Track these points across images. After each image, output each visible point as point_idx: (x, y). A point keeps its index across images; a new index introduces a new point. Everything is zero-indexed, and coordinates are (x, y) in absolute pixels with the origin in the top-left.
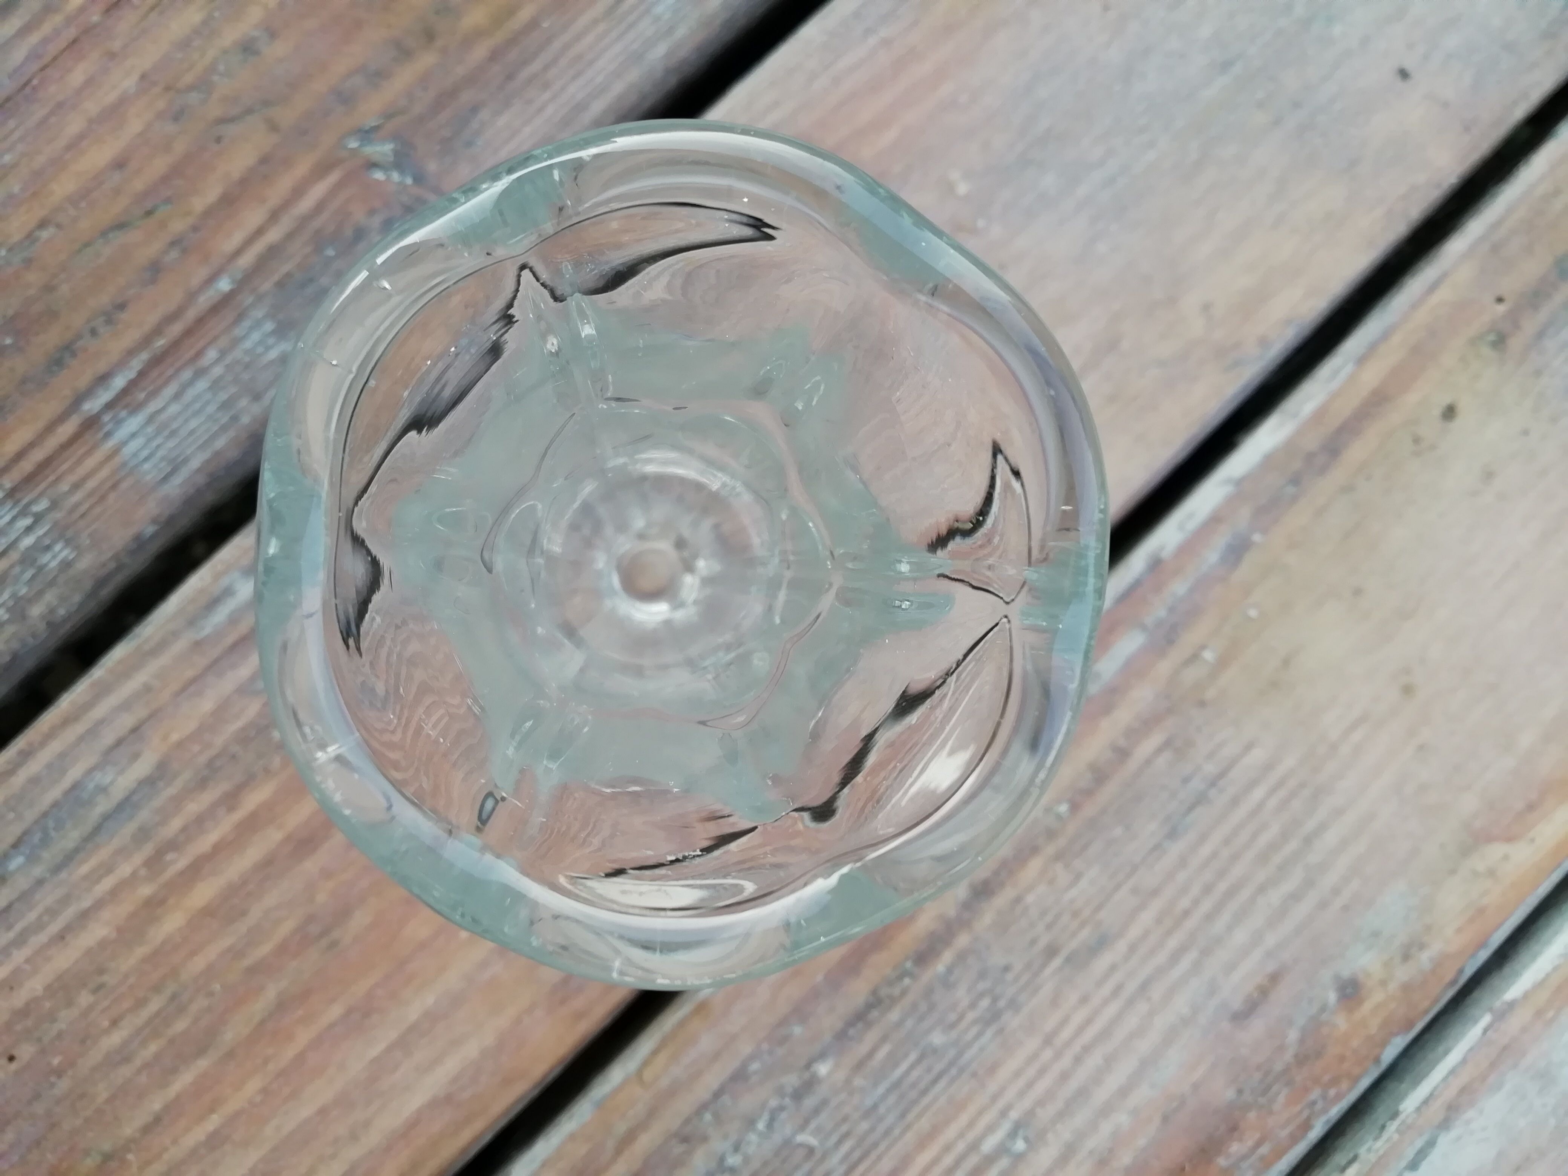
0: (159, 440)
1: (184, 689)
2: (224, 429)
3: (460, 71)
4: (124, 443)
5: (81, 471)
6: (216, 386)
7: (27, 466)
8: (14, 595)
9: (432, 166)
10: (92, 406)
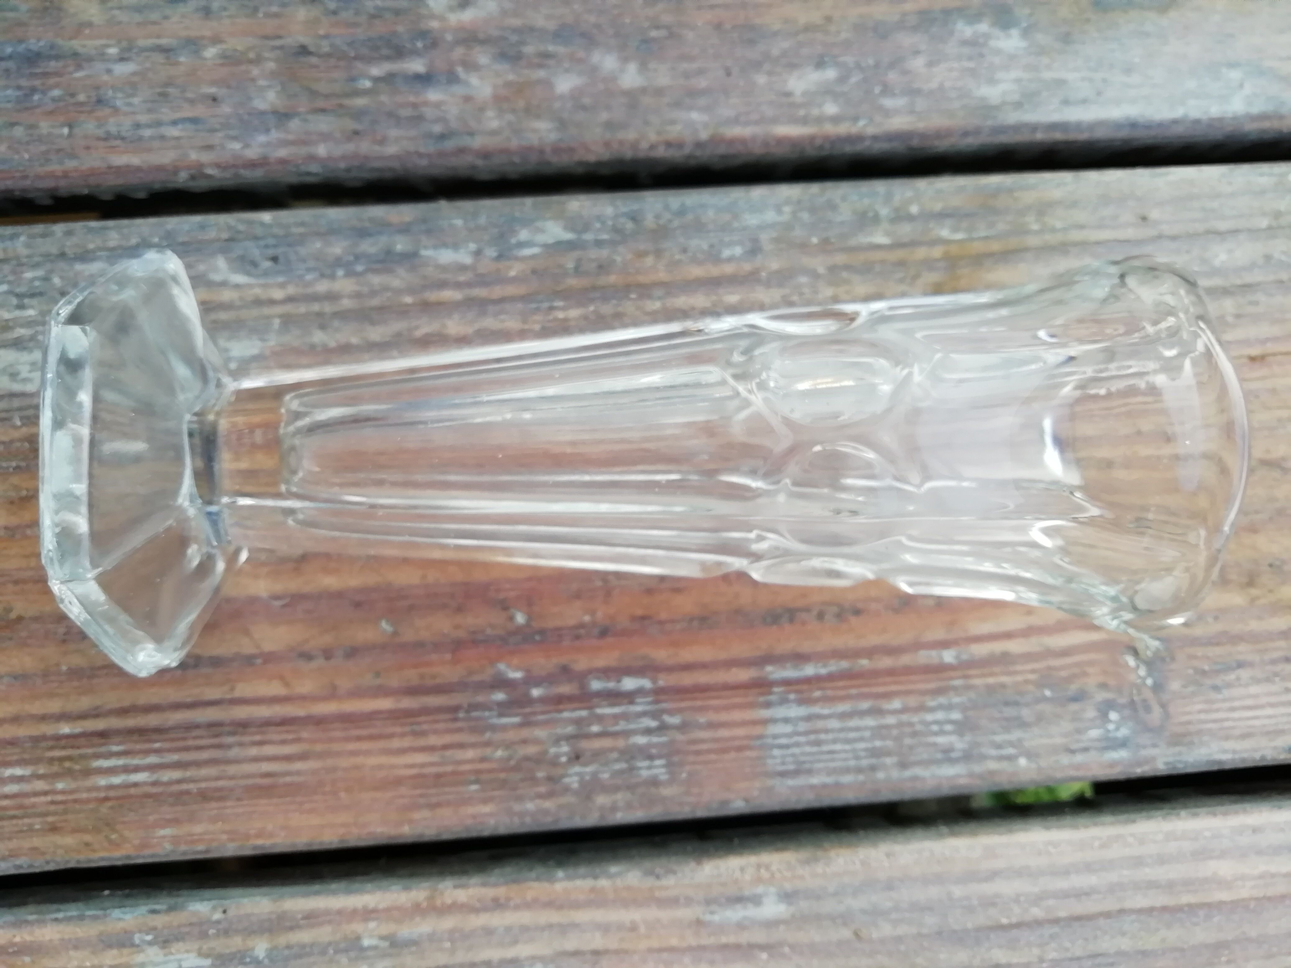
0: (802, 739)
1: (661, 950)
2: (859, 770)
3: (1254, 625)
4: (773, 721)
5: (724, 717)
6: (880, 732)
7: (687, 679)
8: (595, 775)
9: (1175, 685)
10: (774, 672)
